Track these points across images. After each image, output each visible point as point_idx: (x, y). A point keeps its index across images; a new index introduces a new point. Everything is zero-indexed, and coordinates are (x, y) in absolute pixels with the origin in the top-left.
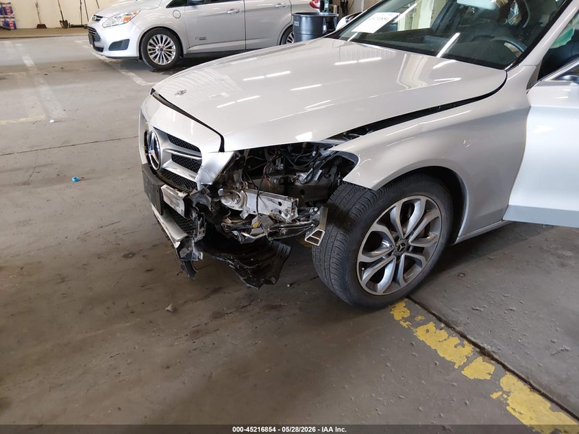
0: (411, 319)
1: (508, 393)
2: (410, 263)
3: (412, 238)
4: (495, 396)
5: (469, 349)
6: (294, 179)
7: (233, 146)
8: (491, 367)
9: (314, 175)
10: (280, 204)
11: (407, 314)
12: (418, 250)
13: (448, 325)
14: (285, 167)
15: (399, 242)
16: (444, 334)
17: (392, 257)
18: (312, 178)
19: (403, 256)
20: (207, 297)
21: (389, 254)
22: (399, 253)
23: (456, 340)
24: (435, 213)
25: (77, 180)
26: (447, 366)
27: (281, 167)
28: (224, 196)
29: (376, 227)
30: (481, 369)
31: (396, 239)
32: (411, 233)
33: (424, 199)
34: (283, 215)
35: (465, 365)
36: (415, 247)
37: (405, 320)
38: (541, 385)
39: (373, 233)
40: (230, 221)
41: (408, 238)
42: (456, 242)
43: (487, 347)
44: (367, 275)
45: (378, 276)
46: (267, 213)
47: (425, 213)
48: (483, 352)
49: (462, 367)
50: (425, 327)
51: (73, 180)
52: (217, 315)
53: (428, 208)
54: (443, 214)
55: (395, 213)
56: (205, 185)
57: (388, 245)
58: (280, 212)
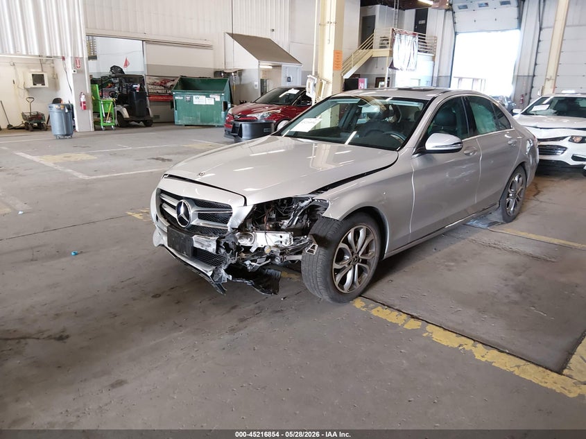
0: (366, 306)
1: (432, 333)
2: (361, 270)
3: (360, 253)
4: (425, 335)
5: (405, 316)
6: (281, 225)
7: (252, 202)
8: (420, 323)
9: (293, 220)
10: (281, 237)
11: (364, 304)
12: (364, 261)
13: (389, 307)
14: (276, 216)
15: (354, 256)
16: (388, 311)
17: (351, 266)
18: (292, 223)
19: (356, 266)
20: (229, 312)
21: (349, 264)
22: (354, 263)
23: (397, 313)
24: (371, 237)
25: (76, 254)
26: (395, 325)
27: (274, 216)
28: (241, 238)
29: (342, 245)
30: (413, 325)
31: (353, 253)
32: (360, 250)
33: (365, 227)
34: (283, 244)
35: (404, 324)
36: (362, 259)
37: (364, 307)
38: (448, 327)
39: (340, 249)
40: (244, 255)
41: (358, 253)
42: (385, 257)
43: (415, 314)
44: (339, 278)
45: (344, 280)
46: (272, 244)
47: (366, 237)
48: (412, 317)
49: (403, 325)
50: (376, 309)
51: (73, 254)
52: (242, 320)
53: (367, 234)
54: (376, 238)
55: (350, 236)
56: (233, 229)
57: (348, 257)
58: (281, 242)
